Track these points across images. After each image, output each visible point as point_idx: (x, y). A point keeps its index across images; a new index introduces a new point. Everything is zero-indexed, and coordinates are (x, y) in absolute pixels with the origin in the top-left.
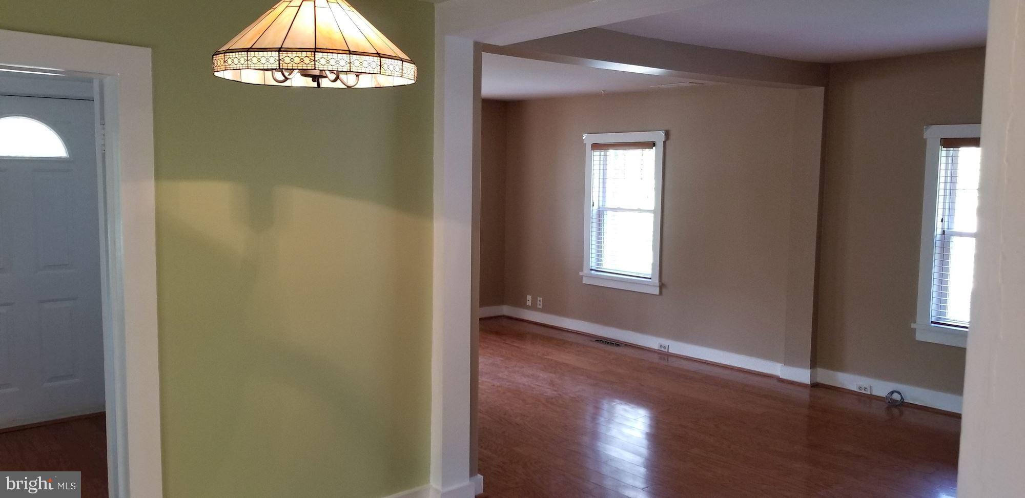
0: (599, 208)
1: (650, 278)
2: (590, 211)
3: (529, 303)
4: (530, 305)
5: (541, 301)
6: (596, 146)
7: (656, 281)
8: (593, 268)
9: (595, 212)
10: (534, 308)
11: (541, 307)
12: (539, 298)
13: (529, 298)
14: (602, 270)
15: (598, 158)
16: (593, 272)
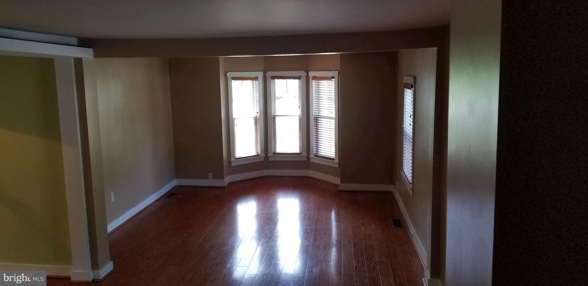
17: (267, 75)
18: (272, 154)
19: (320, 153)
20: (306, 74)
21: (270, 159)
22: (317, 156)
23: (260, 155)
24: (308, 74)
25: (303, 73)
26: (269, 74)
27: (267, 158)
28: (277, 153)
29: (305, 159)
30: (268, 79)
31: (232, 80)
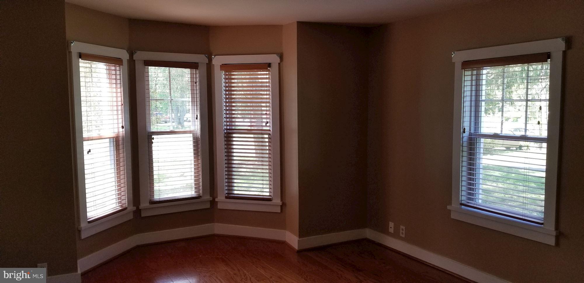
0: (470, 134)
1: (542, 224)
2: (460, 138)
3: (391, 230)
4: (393, 232)
5: (404, 230)
6: (467, 65)
7: (551, 227)
8: (463, 202)
9: (465, 139)
10: (396, 235)
11: (403, 236)
12: (402, 227)
13: (391, 225)
14: (475, 206)
15: (469, 78)
16: (463, 207)
17: (135, 57)
18: (148, 204)
19: (236, 192)
20: (207, 61)
21: (143, 215)
22: (230, 196)
23: (128, 209)
24: (210, 60)
25: (201, 59)
26: (140, 56)
27: (137, 212)
28: (158, 200)
29: (208, 206)
30: (139, 66)
31: (80, 60)
